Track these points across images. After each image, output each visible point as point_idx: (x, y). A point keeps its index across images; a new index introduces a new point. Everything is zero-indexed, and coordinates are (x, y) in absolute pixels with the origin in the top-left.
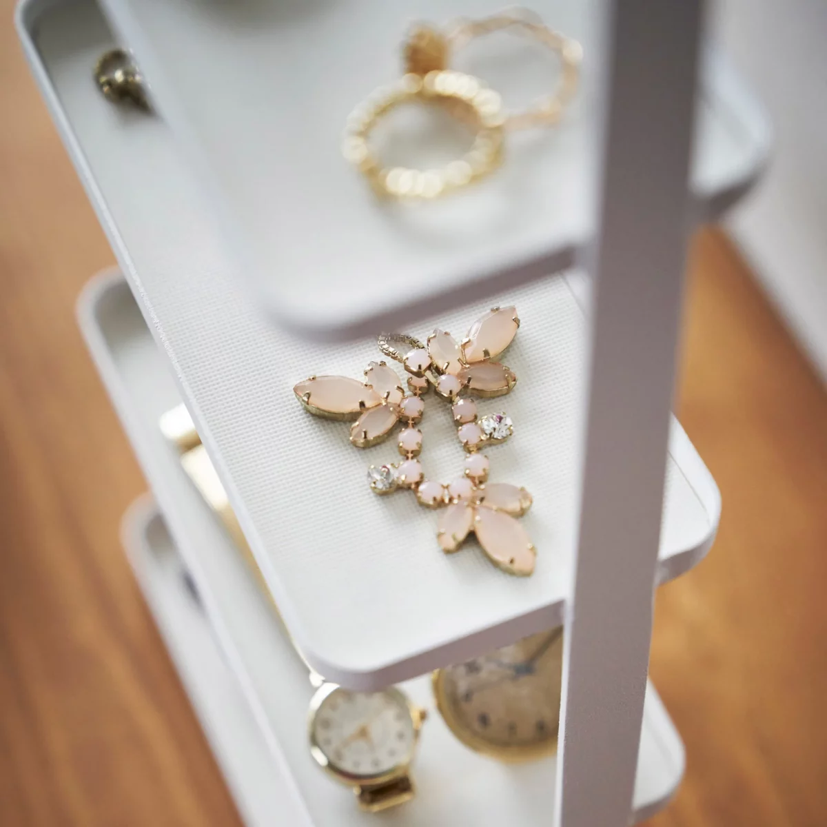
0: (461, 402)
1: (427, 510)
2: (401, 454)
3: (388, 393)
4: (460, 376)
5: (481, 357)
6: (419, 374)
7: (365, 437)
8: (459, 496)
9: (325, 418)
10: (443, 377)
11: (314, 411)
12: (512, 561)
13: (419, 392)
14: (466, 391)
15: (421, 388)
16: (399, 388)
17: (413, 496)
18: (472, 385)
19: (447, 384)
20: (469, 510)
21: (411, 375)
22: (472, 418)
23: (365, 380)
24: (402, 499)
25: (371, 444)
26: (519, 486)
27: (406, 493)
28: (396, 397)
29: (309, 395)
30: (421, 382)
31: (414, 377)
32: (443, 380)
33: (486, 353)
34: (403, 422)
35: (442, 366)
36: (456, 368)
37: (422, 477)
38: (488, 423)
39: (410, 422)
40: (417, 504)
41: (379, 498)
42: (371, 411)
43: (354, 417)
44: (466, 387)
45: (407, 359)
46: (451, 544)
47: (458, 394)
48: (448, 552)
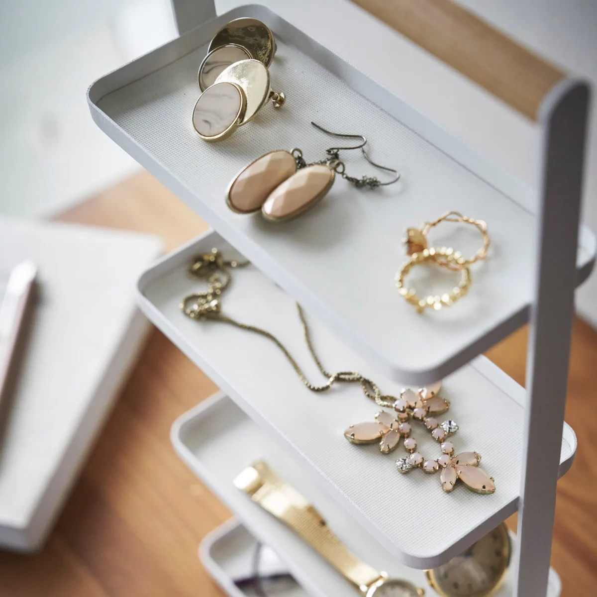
0: (429, 419)
1: (430, 475)
2: (407, 452)
3: (392, 425)
4: (423, 407)
5: (431, 396)
6: (404, 411)
7: (389, 448)
8: (445, 464)
9: (363, 445)
10: (415, 410)
11: (357, 442)
12: (484, 487)
13: (404, 420)
14: (429, 414)
15: (405, 418)
16: (396, 421)
17: (421, 470)
18: (431, 410)
19: (419, 412)
20: (453, 469)
21: (399, 413)
22: (436, 426)
23: (377, 421)
24: (416, 473)
25: (391, 450)
26: (472, 451)
27: (417, 470)
28: (395, 425)
29: (353, 435)
30: (405, 415)
31: (400, 413)
32: (417, 411)
33: (433, 393)
34: (403, 437)
35: (413, 405)
36: (420, 404)
37: (423, 459)
38: (445, 426)
39: (406, 436)
40: (424, 474)
41: (404, 475)
42: (386, 435)
43: (379, 439)
44: (428, 412)
45: (396, 405)
46: (450, 487)
47: (425, 416)
48: (448, 492)
